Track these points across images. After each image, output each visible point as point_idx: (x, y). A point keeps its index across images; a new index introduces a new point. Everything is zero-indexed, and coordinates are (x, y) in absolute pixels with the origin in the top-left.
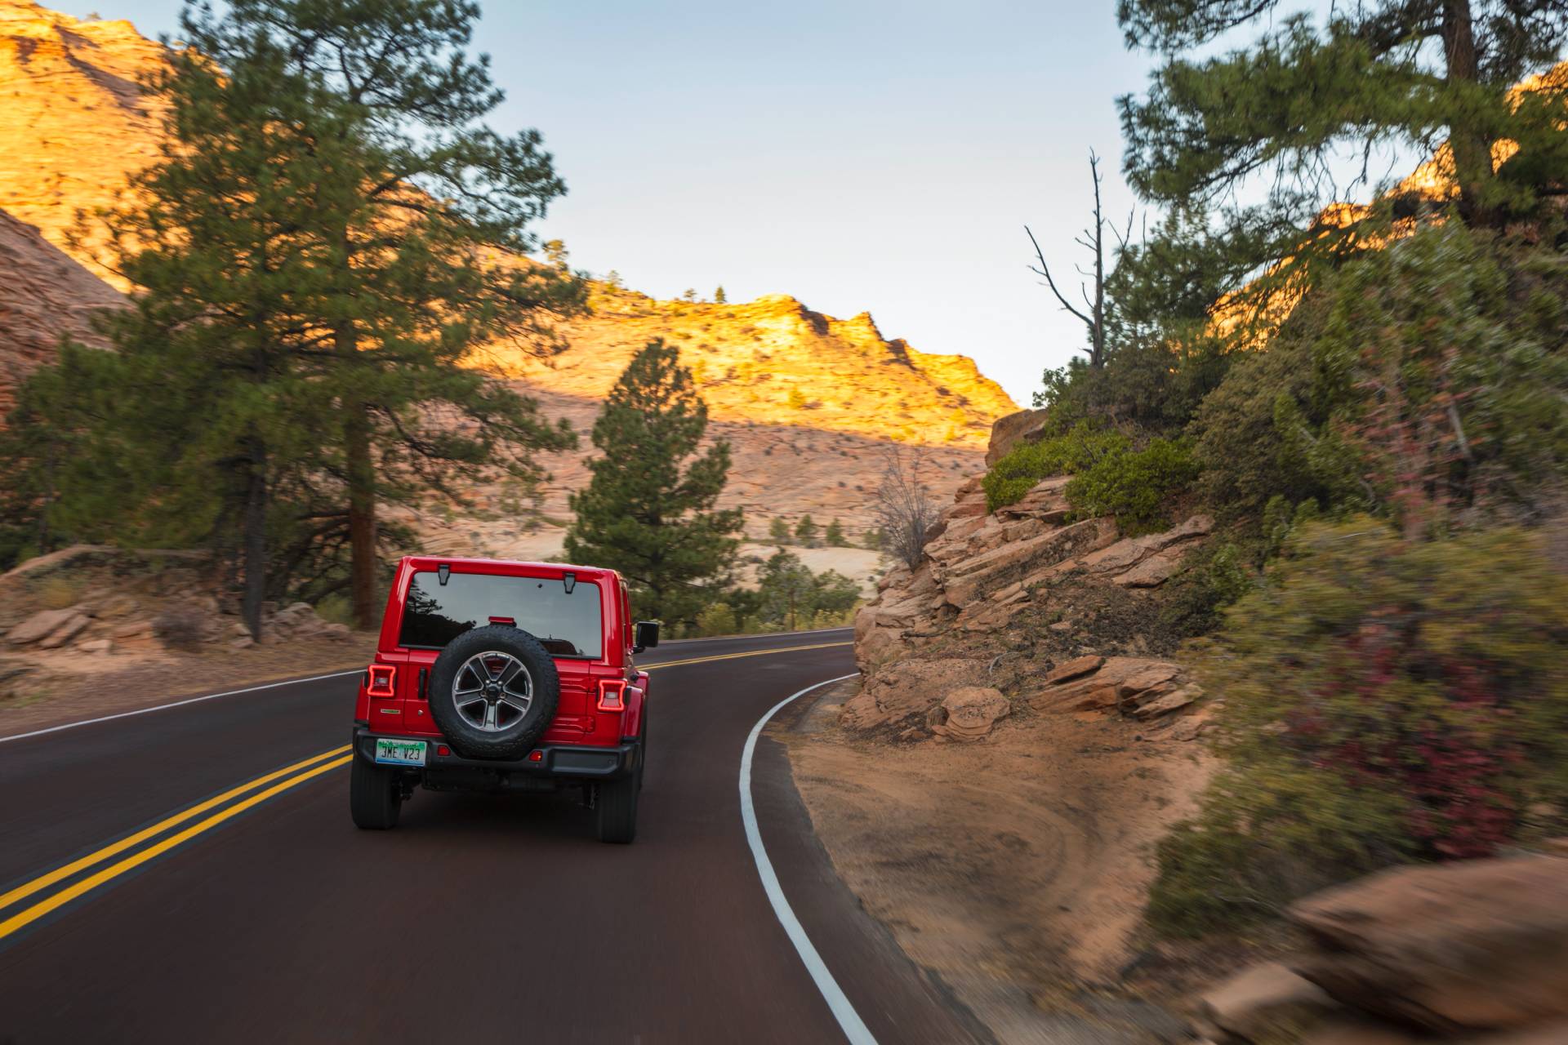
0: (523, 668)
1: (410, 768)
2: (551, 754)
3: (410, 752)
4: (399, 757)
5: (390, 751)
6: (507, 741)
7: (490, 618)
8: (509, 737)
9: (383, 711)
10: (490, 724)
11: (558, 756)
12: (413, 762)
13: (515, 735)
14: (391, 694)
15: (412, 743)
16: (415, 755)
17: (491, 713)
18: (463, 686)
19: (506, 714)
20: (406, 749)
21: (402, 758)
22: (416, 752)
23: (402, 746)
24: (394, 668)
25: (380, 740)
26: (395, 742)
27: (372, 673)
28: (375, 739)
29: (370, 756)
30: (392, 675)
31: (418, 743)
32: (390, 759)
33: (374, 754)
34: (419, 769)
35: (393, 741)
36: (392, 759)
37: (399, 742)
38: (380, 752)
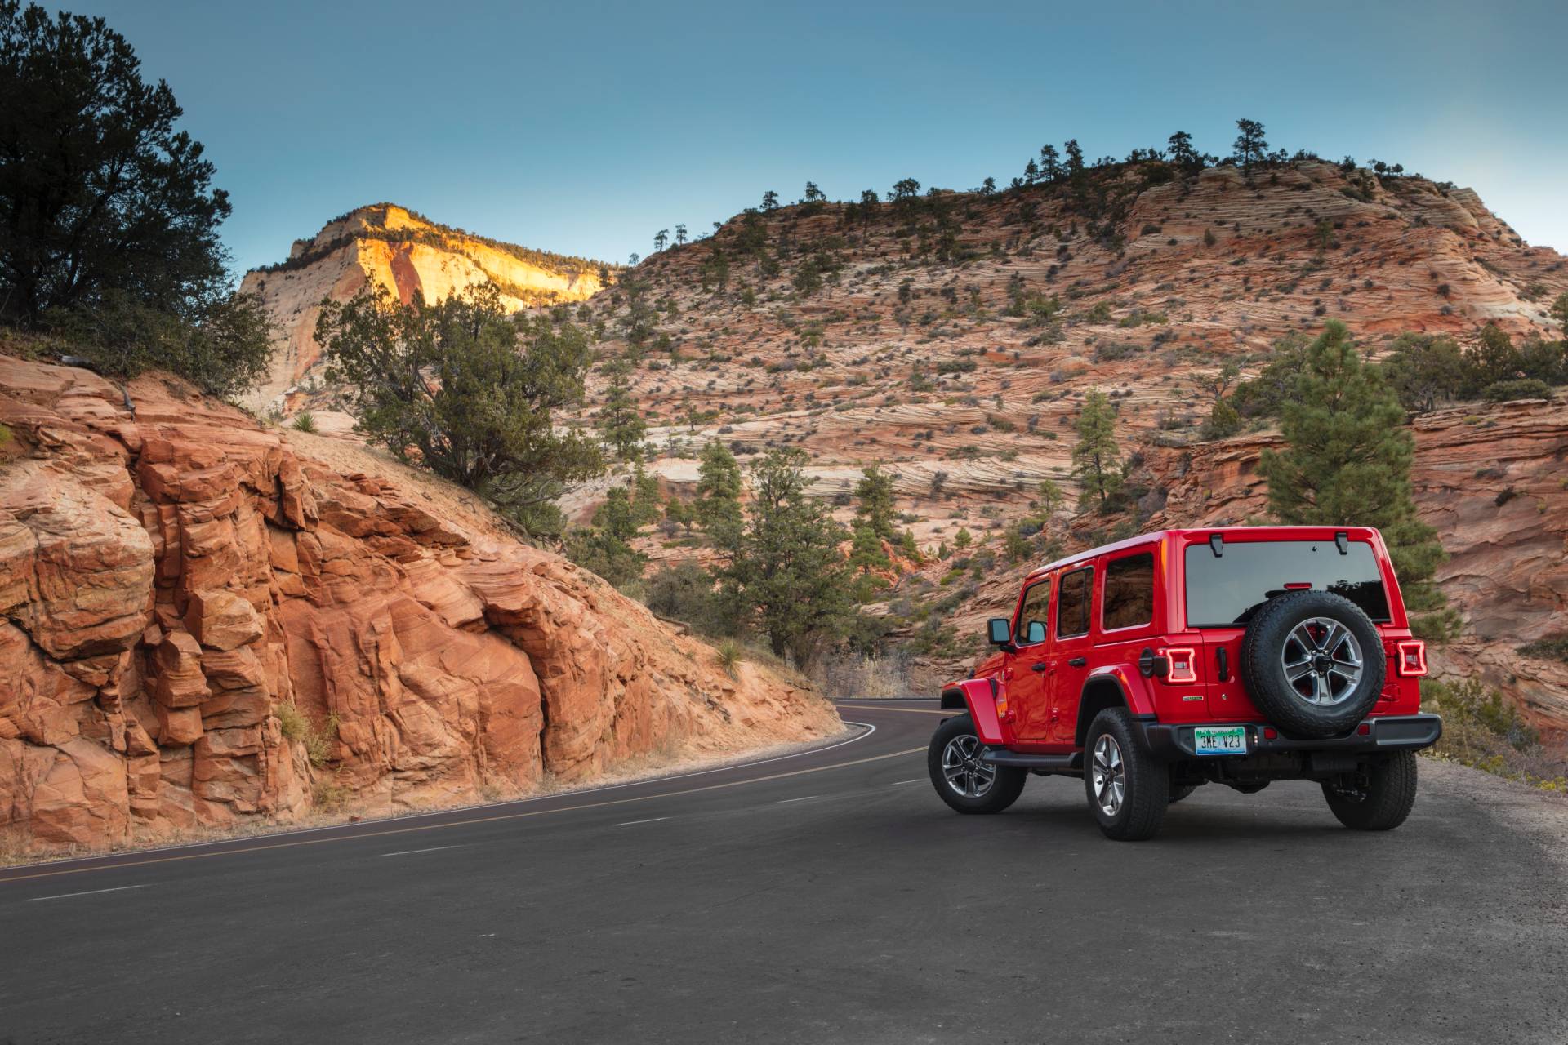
0: (1349, 633)
1: (1231, 757)
3: (1229, 740)
4: (1219, 746)
5: (1209, 741)
6: (1348, 713)
8: (1349, 709)
9: (1185, 699)
10: (1322, 698)
12: (1234, 751)
13: (1354, 706)
14: (1194, 679)
15: (1229, 729)
16: (1235, 743)
17: (1322, 685)
19: (1337, 685)
20: (1225, 735)
21: (1222, 747)
22: (1235, 739)
23: (1221, 733)
24: (1192, 651)
25: (1197, 730)
26: (1213, 730)
27: (1171, 658)
28: (1191, 729)
29: (1190, 750)
30: (1189, 658)
31: (1236, 729)
32: (1210, 749)
33: (1193, 747)
34: (1241, 757)
35: (1211, 729)
36: (1213, 750)
37: (1217, 729)
38: (1199, 743)
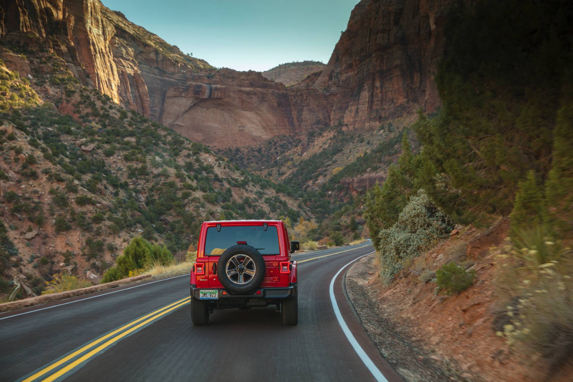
0: (251, 259)
1: (213, 300)
2: (264, 291)
3: (212, 294)
4: (208, 296)
5: (205, 295)
6: (248, 287)
7: (237, 242)
9: (201, 280)
10: (241, 282)
11: (267, 292)
12: (214, 298)
13: (251, 285)
14: (203, 273)
15: (213, 291)
16: (214, 295)
17: (241, 277)
18: (229, 268)
19: (247, 277)
23: (209, 292)
24: (204, 264)
25: (201, 291)
26: (206, 291)
27: (196, 266)
28: (199, 290)
29: (198, 298)
30: (203, 266)
31: (215, 291)
32: (205, 297)
33: (199, 296)
34: (216, 300)
37: (208, 291)
38: (201, 295)
